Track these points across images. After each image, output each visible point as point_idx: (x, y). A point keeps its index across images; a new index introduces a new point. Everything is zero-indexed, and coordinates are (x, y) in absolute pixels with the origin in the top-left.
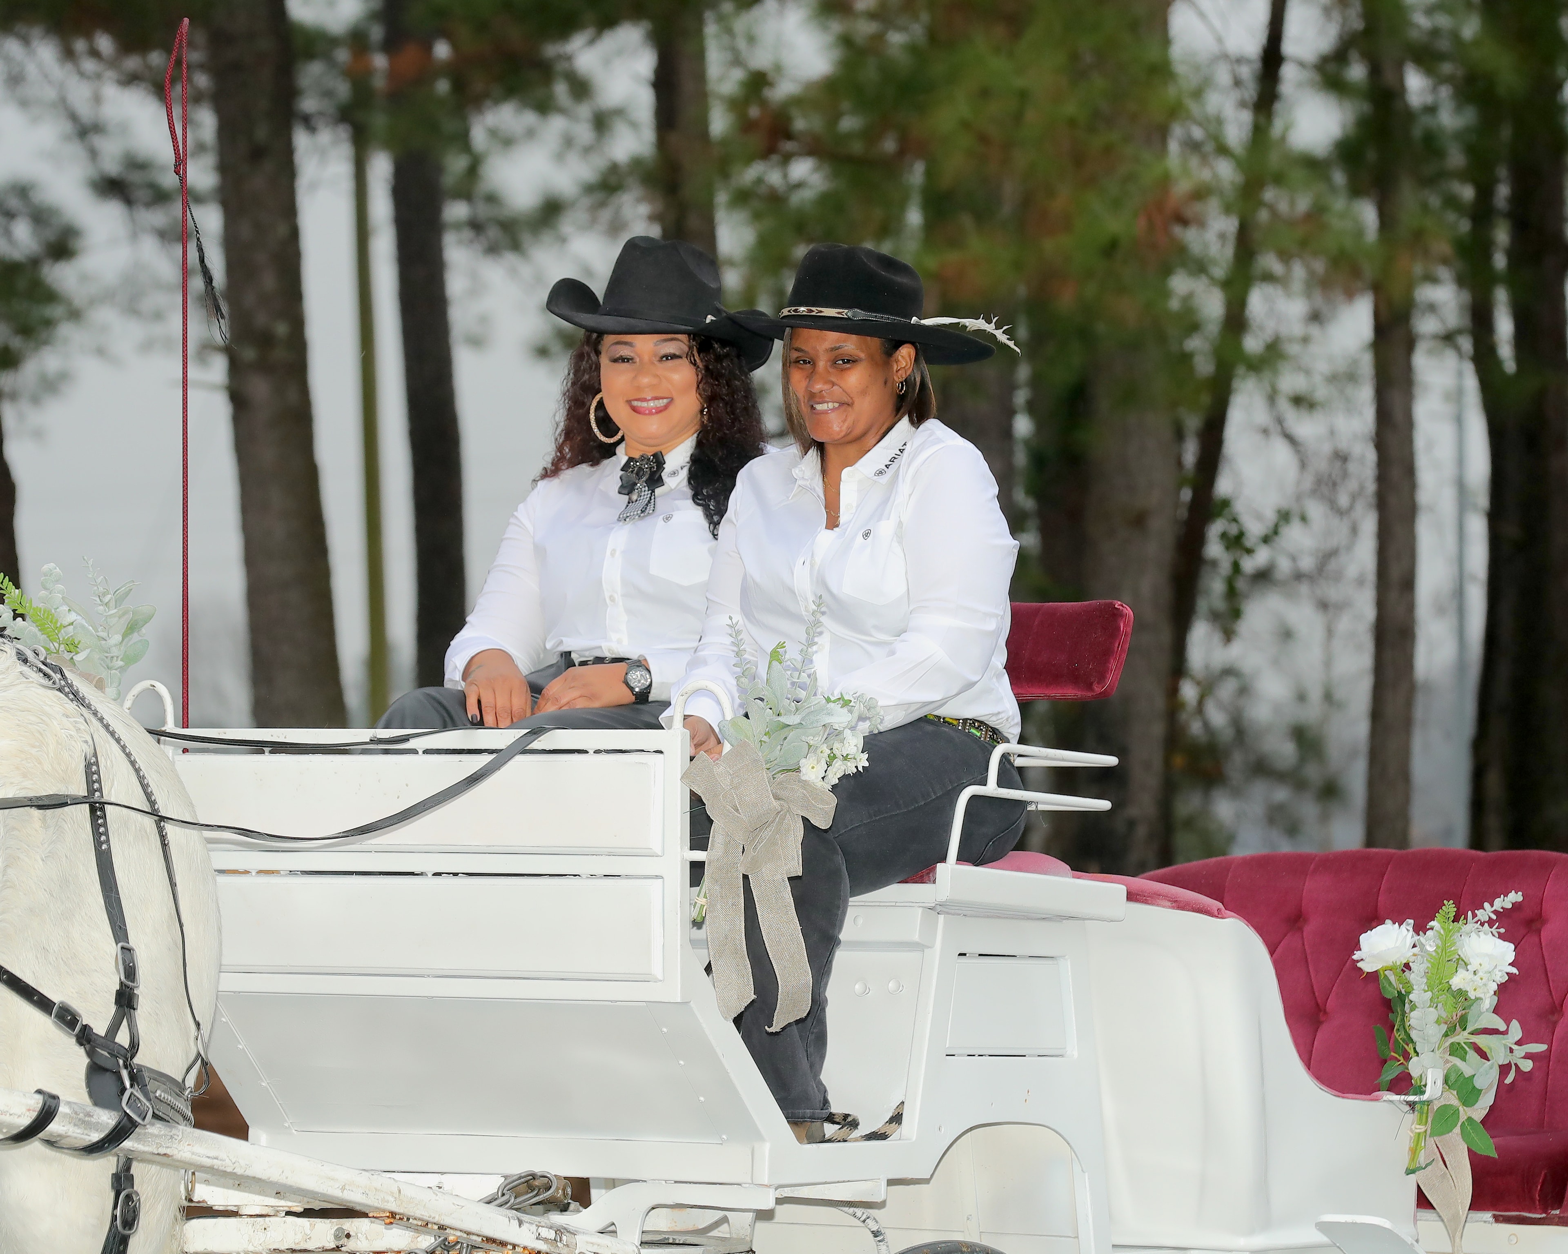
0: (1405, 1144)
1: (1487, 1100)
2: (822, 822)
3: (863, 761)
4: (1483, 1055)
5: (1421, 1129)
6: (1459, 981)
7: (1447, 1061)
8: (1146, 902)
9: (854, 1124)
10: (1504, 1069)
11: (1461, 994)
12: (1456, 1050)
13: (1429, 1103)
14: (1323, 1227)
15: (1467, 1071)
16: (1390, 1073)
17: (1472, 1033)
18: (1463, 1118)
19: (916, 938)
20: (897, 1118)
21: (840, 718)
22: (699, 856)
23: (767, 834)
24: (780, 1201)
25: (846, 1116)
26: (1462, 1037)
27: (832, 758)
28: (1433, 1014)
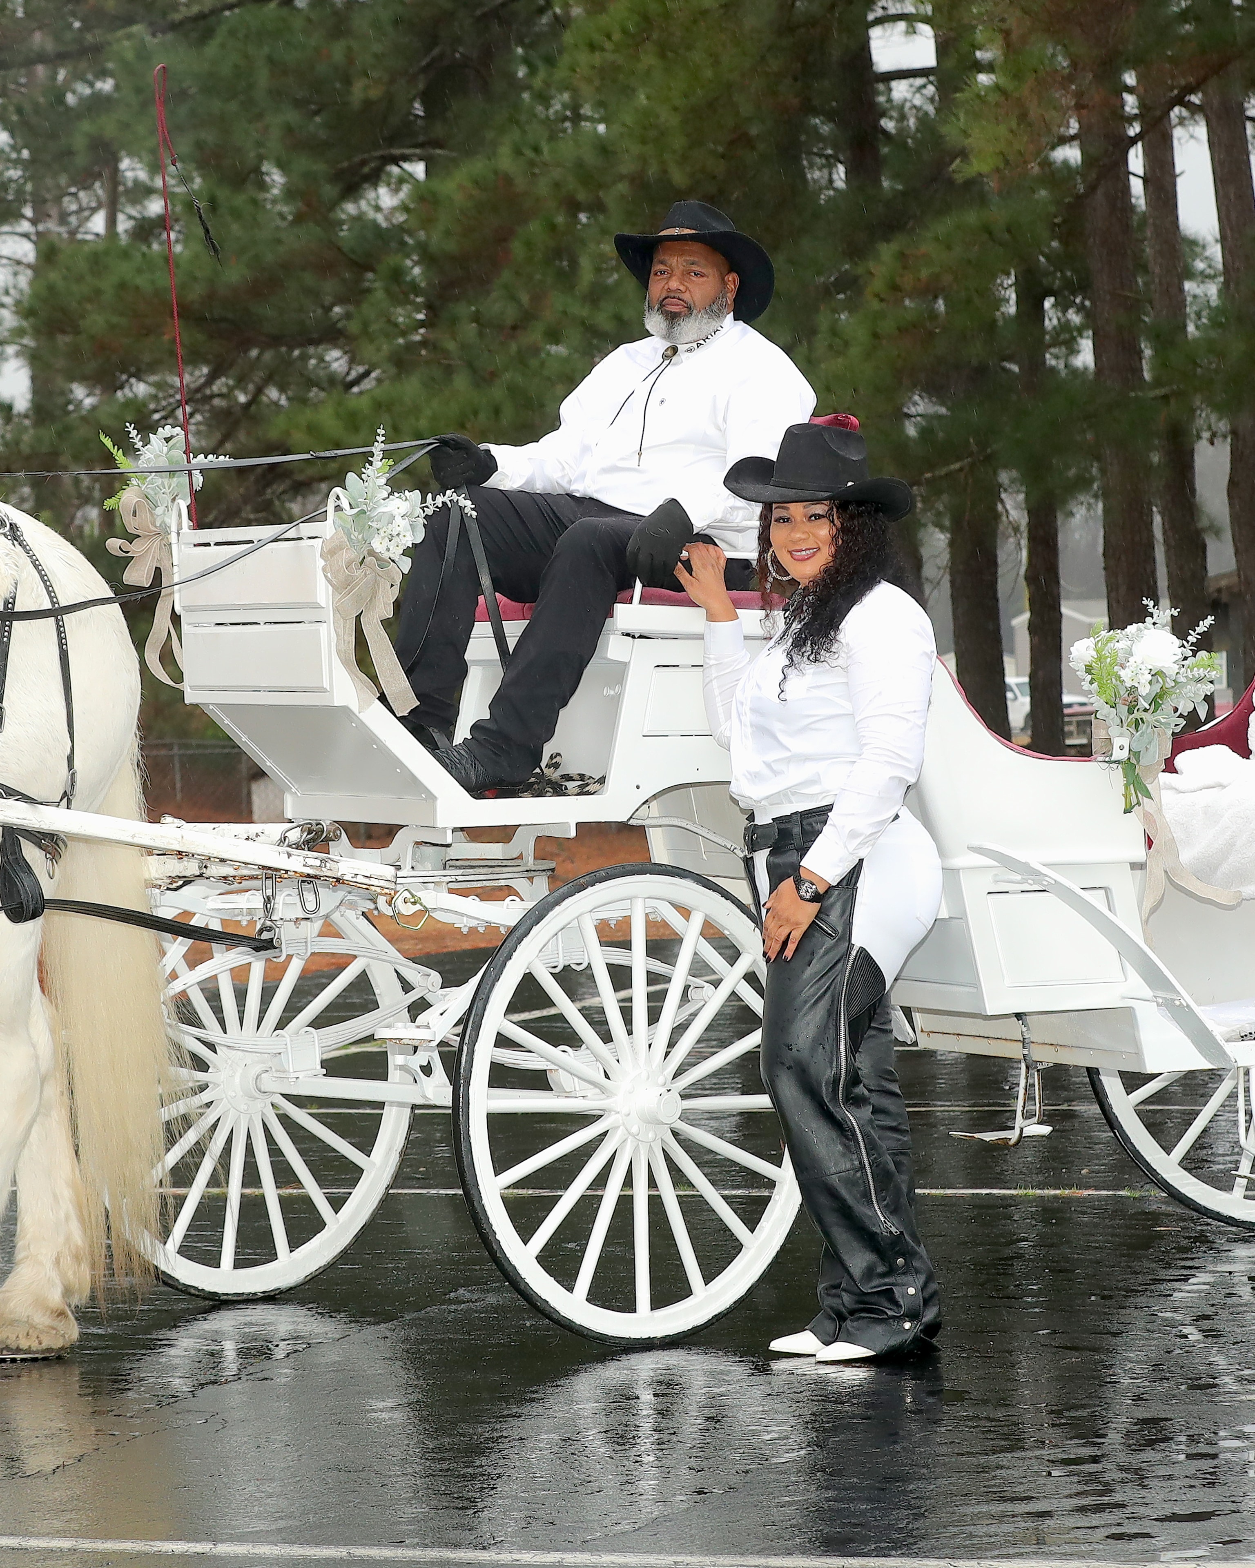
6: (1123, 674)
12: (1136, 725)
26: (1136, 714)
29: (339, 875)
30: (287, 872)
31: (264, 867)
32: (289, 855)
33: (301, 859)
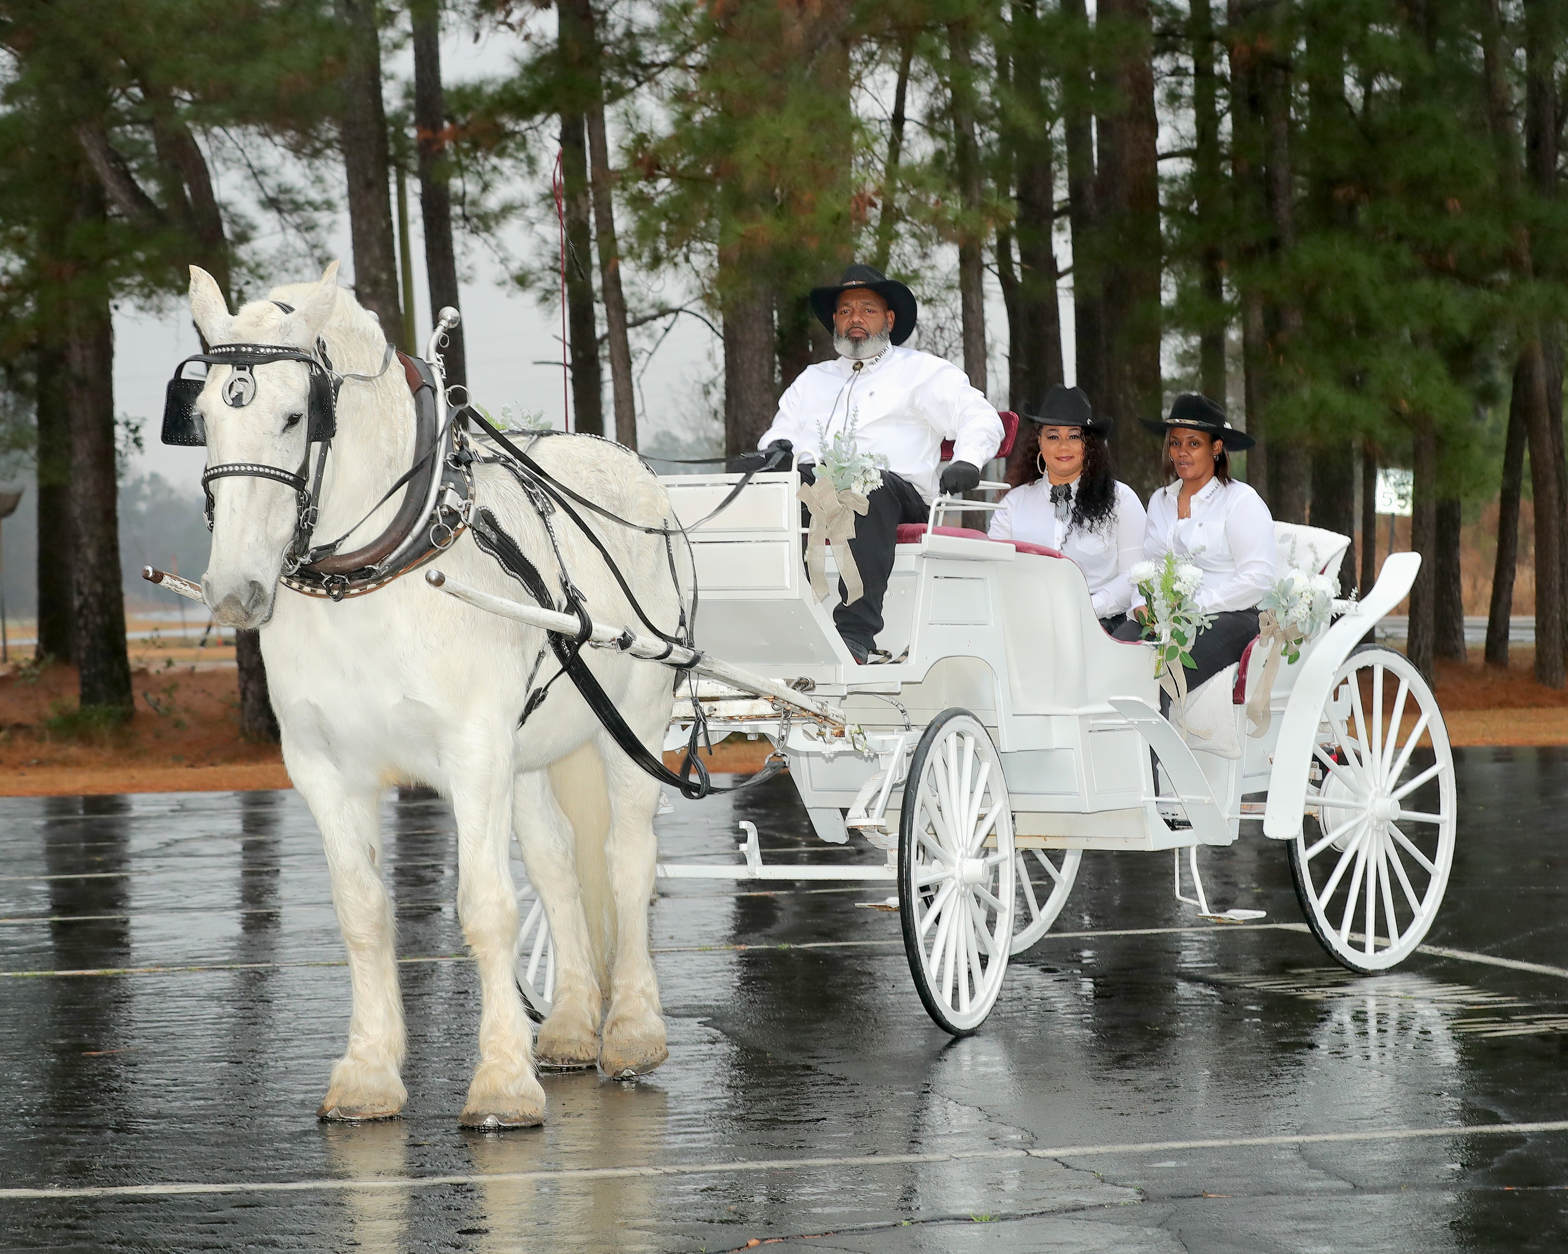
0: (1154, 665)
1: (1191, 643)
2: (864, 512)
3: (881, 483)
4: (1189, 622)
5: (1160, 657)
6: (1177, 587)
7: (1172, 625)
8: (1025, 552)
9: (890, 657)
10: (1199, 629)
11: (1179, 593)
12: (1177, 620)
13: (1164, 645)
14: (1112, 703)
15: (1181, 629)
16: (1145, 633)
18: (1180, 651)
19: (913, 569)
20: (906, 654)
21: (868, 464)
22: (806, 530)
23: (836, 520)
24: (849, 693)
25: (886, 652)
26: (1178, 613)
27: (866, 483)
28: (1164, 603)
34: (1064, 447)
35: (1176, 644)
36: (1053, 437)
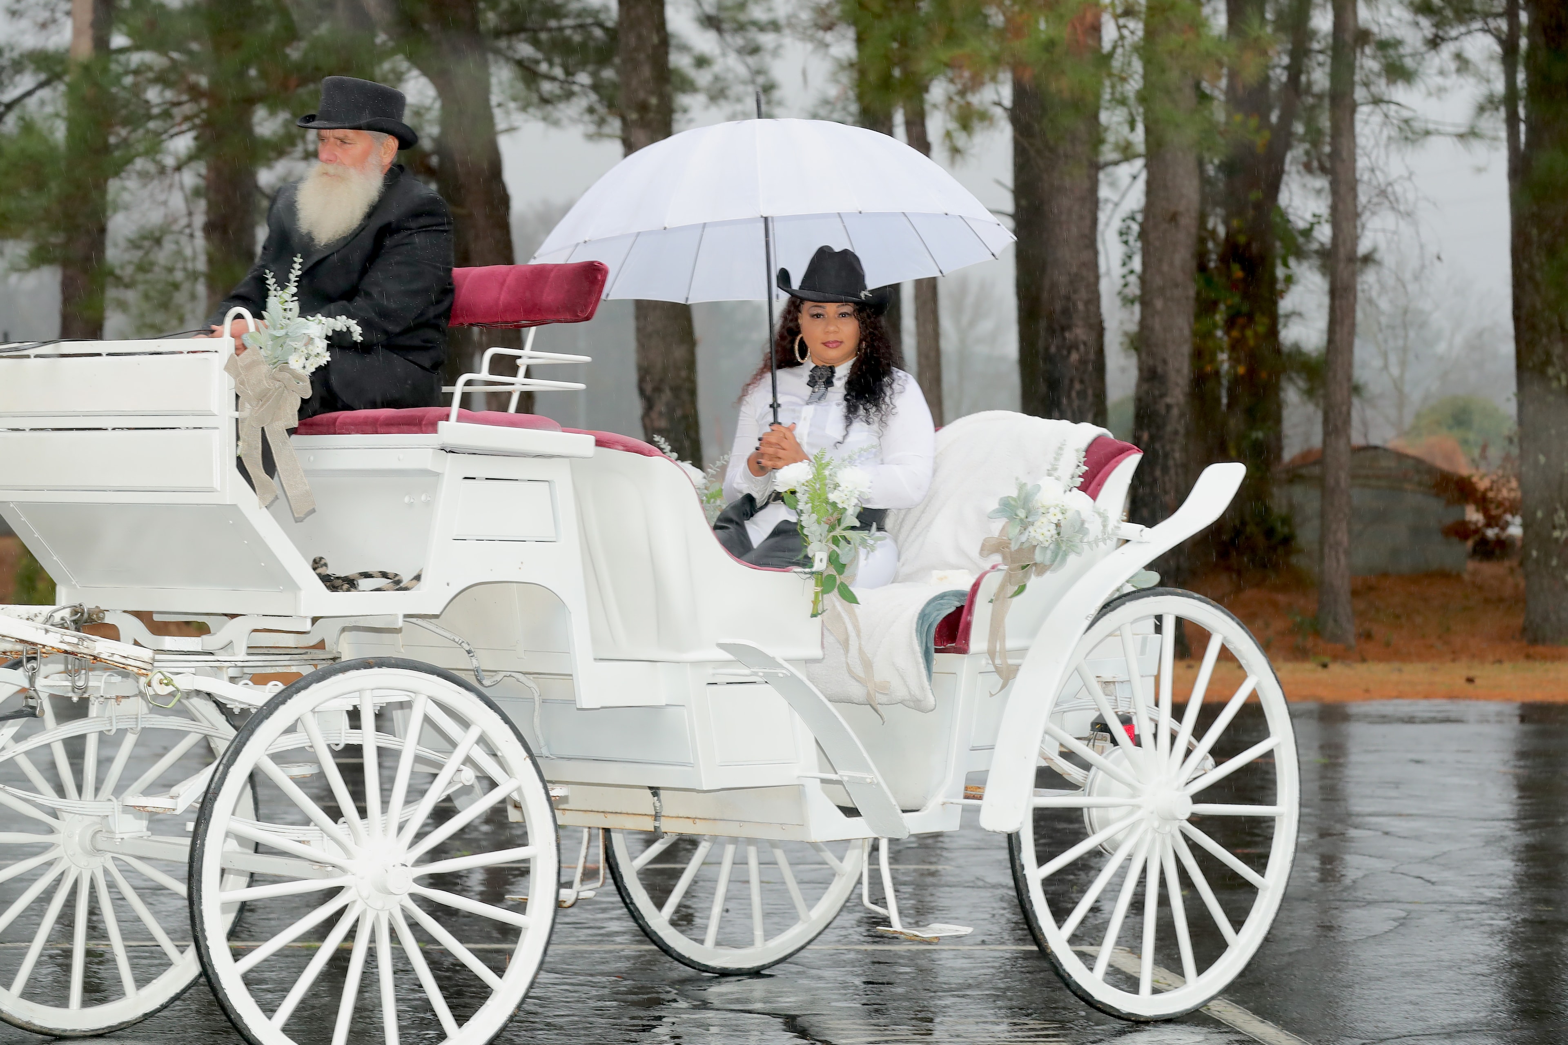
0: (812, 597)
4: (849, 543)
5: (817, 589)
6: (832, 497)
7: (829, 548)
8: (609, 447)
11: (834, 504)
12: (835, 541)
13: (818, 573)
14: (722, 647)
15: (841, 553)
17: (844, 530)
18: (838, 582)
22: (238, 415)
26: (838, 532)
27: (308, 356)
28: (815, 518)
29: (95, 653)
30: (44, 646)
31: (22, 641)
32: (47, 631)
33: (59, 636)
34: (832, 328)
35: (835, 573)
36: (818, 316)
